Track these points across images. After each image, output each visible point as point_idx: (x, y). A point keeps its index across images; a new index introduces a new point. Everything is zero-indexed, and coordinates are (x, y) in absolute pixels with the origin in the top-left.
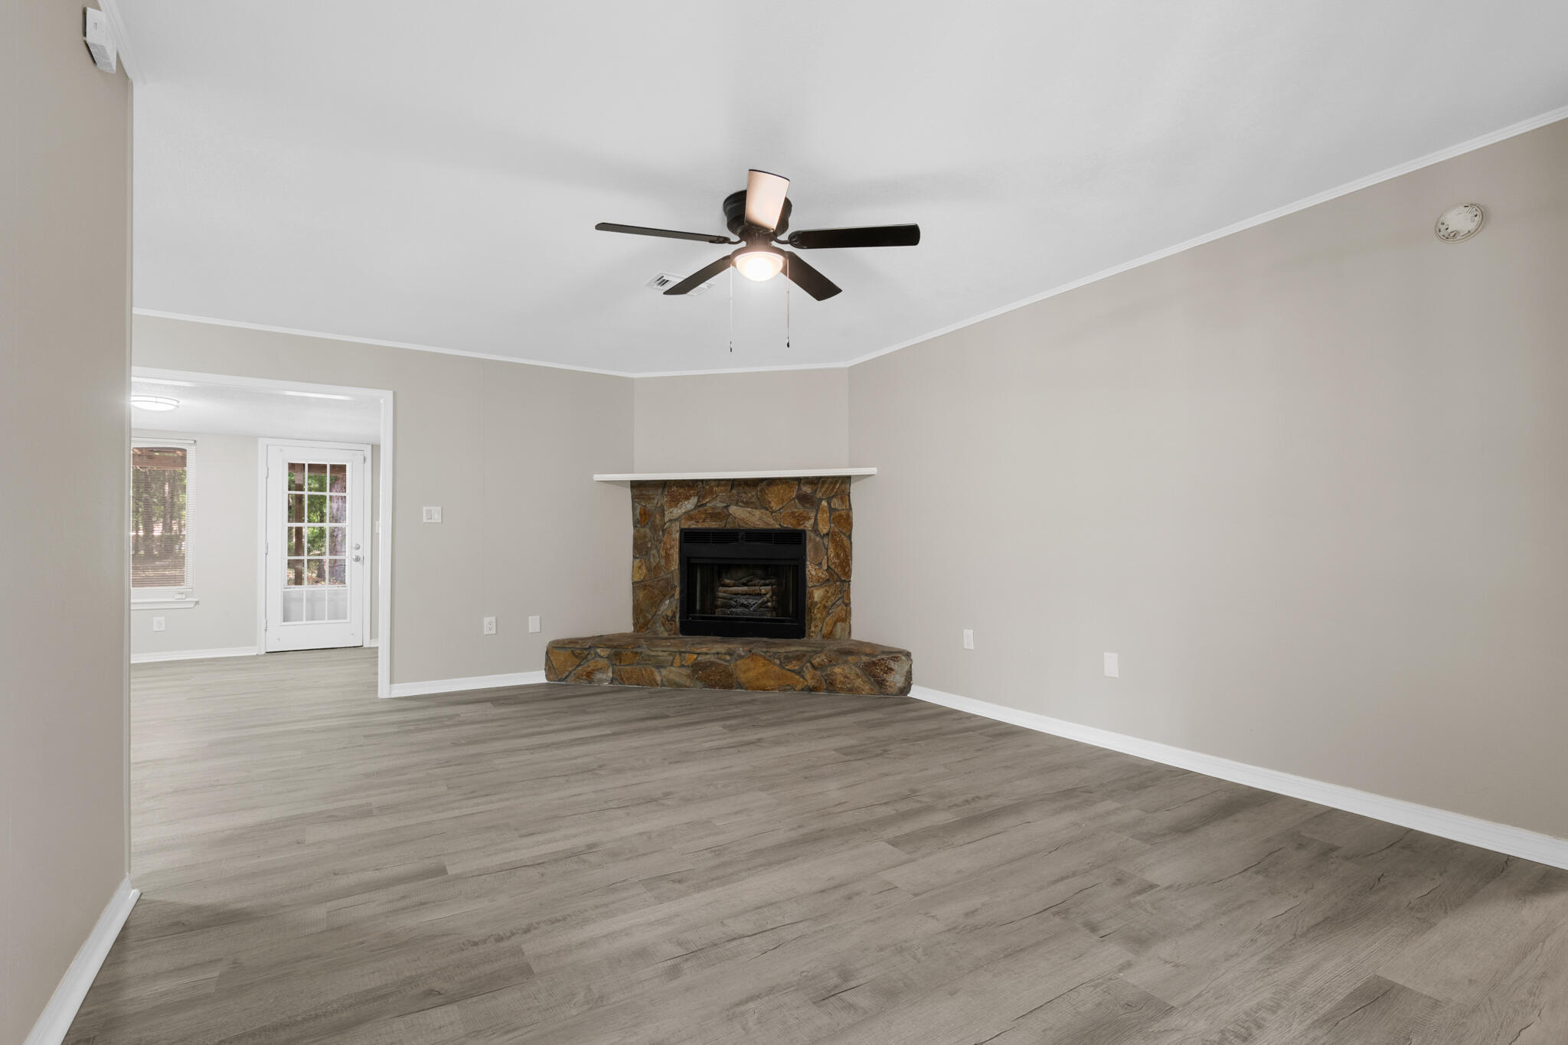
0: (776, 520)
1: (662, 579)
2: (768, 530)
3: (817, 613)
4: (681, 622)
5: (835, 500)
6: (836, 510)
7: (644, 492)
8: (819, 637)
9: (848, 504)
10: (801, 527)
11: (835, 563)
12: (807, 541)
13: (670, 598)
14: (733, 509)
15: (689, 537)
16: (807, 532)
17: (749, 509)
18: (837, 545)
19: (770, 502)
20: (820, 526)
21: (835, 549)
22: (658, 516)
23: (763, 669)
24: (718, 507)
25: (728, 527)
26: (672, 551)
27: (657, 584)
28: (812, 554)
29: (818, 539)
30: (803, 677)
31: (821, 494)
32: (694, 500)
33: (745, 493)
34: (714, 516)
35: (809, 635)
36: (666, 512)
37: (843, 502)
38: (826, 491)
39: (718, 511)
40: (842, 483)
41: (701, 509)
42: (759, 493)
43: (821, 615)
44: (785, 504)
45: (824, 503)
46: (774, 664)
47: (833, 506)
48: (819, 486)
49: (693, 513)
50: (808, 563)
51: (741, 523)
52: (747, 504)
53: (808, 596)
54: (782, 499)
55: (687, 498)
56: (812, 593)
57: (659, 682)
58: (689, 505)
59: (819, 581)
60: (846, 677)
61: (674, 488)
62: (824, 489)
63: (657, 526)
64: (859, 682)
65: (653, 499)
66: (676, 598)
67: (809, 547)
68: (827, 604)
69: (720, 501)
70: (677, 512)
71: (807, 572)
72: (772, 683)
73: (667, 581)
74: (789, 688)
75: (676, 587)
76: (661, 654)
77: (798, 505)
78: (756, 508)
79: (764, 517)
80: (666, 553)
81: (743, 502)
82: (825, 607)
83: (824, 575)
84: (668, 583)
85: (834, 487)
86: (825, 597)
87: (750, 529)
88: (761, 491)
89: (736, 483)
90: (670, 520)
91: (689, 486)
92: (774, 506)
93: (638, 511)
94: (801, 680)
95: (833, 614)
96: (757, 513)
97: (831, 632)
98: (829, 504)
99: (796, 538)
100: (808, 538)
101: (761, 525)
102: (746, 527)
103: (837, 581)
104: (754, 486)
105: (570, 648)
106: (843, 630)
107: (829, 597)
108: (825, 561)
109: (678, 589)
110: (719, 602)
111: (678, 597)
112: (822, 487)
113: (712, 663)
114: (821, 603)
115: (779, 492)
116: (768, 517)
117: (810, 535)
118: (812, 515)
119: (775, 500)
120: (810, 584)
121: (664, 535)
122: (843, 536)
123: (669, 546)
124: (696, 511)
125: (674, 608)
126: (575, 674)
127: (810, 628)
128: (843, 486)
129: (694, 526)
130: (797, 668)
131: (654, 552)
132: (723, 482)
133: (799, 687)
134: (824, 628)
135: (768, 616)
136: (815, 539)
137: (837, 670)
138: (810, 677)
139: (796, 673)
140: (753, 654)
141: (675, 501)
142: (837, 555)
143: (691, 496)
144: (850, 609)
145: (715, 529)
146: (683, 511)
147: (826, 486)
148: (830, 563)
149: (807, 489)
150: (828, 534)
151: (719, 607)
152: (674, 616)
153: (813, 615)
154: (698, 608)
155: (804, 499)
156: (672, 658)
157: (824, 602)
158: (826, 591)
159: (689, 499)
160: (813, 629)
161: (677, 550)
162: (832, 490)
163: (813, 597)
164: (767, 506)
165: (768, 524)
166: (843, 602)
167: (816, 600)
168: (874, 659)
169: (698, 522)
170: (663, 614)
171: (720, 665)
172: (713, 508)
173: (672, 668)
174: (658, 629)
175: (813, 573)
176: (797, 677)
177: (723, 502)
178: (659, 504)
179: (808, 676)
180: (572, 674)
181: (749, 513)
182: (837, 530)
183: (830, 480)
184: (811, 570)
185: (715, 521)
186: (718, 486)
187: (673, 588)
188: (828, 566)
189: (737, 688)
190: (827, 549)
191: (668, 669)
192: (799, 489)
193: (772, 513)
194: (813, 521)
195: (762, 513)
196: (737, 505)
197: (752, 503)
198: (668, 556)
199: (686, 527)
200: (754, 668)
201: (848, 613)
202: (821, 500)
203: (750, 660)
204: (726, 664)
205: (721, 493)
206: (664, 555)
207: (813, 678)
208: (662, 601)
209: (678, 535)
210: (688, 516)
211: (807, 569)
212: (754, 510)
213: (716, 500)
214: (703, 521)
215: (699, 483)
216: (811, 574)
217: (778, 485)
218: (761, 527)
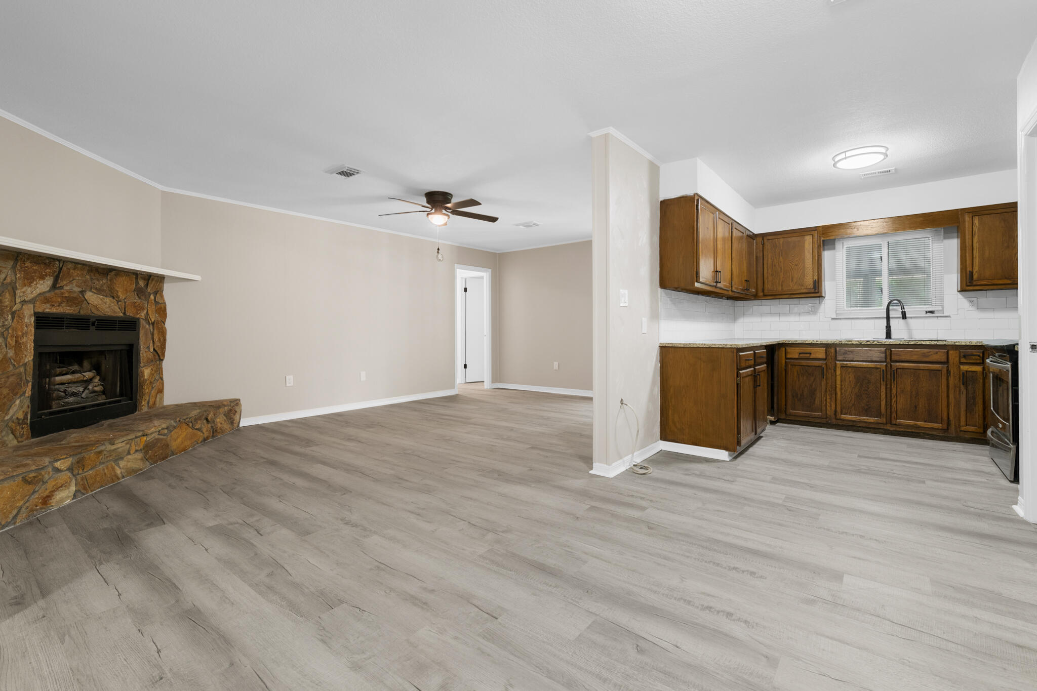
1: (12, 375)
2: (114, 317)
4: (32, 424)
5: (157, 295)
6: (157, 303)
8: (148, 408)
9: (163, 299)
10: (138, 316)
11: (158, 346)
12: (141, 328)
13: (21, 396)
14: (89, 295)
15: (43, 322)
16: (141, 320)
17: (102, 297)
18: (159, 332)
19: (117, 292)
20: (150, 316)
21: (158, 335)
22: (7, 296)
24: (75, 292)
25: (82, 312)
26: (24, 340)
27: (6, 382)
28: (143, 339)
29: (147, 326)
31: (149, 290)
33: (98, 280)
34: (71, 300)
35: (140, 409)
36: (18, 292)
37: (160, 297)
38: (153, 287)
39: (75, 295)
40: (159, 282)
41: (58, 291)
42: (109, 282)
44: (127, 294)
45: (152, 297)
46: (190, 427)
47: (156, 300)
49: (49, 295)
50: (142, 347)
51: (94, 310)
52: (97, 291)
53: (141, 375)
54: (126, 290)
55: (42, 277)
56: (143, 373)
57: (120, 475)
58: (44, 286)
59: (148, 362)
61: (28, 264)
62: (152, 285)
63: (7, 307)
64: (226, 425)
66: (27, 395)
67: (142, 333)
69: (76, 286)
70: (31, 292)
71: (141, 354)
72: (189, 442)
73: (19, 375)
75: (28, 382)
77: (136, 297)
78: (106, 296)
79: (112, 305)
80: (16, 341)
81: (96, 289)
82: (152, 382)
83: (150, 356)
84: (21, 379)
85: (156, 284)
86: (152, 374)
87: (101, 316)
88: (110, 281)
89: (91, 268)
90: (22, 302)
91: (45, 264)
92: (120, 296)
94: (202, 434)
95: (156, 387)
96: (108, 300)
98: (155, 298)
99: (132, 325)
100: (141, 326)
101: (109, 313)
102: (99, 313)
103: (158, 360)
104: (103, 274)
105: (17, 476)
106: (160, 399)
108: (151, 344)
110: (54, 395)
111: (30, 393)
112: (151, 283)
113: (158, 440)
114: (149, 380)
115: (123, 284)
116: (115, 305)
117: (142, 322)
118: (145, 306)
119: (121, 290)
120: (143, 365)
121: (13, 318)
122: (163, 325)
123: (20, 334)
125: (25, 408)
126: (27, 508)
127: (142, 402)
129: (47, 310)
130: (200, 426)
132: (79, 266)
133: (201, 440)
134: (150, 400)
135: (102, 399)
139: (200, 430)
141: (29, 280)
142: (159, 340)
143: (46, 275)
144: (164, 382)
145: (68, 314)
146: (38, 292)
147: (153, 282)
148: (155, 346)
149: (140, 284)
150: (153, 323)
152: (25, 418)
153: (145, 390)
155: (139, 292)
156: (128, 446)
157: (151, 379)
158: (152, 369)
159: (44, 279)
160: (145, 402)
161: (33, 338)
162: (156, 287)
163: (144, 376)
164: (115, 295)
165: (114, 312)
166: (160, 376)
167: (146, 377)
168: (230, 407)
169: (53, 305)
170: (14, 417)
171: (162, 439)
172: (71, 292)
173: (129, 457)
174: (6, 438)
175: (145, 355)
177: (80, 287)
178: (8, 280)
180: (23, 510)
181: (101, 300)
182: (159, 320)
183: (155, 278)
184: (143, 352)
185: (69, 306)
186: (74, 269)
187: (25, 383)
188: (155, 349)
189: (170, 456)
190: (153, 335)
191: (125, 459)
192: (136, 283)
193: (118, 301)
194: (145, 311)
195: (111, 301)
196: (90, 291)
197: (103, 290)
198: (18, 346)
199: (40, 311)
200: (181, 434)
201: (163, 385)
202: (150, 294)
203: (179, 428)
204: (164, 437)
205: (78, 277)
206: (13, 343)
207: (208, 430)
208: (12, 401)
209: (33, 319)
210: (43, 298)
211: (141, 352)
212: (105, 298)
213: (72, 283)
214: (59, 306)
215: (57, 262)
216: (143, 356)
217: (123, 277)
218: (109, 314)
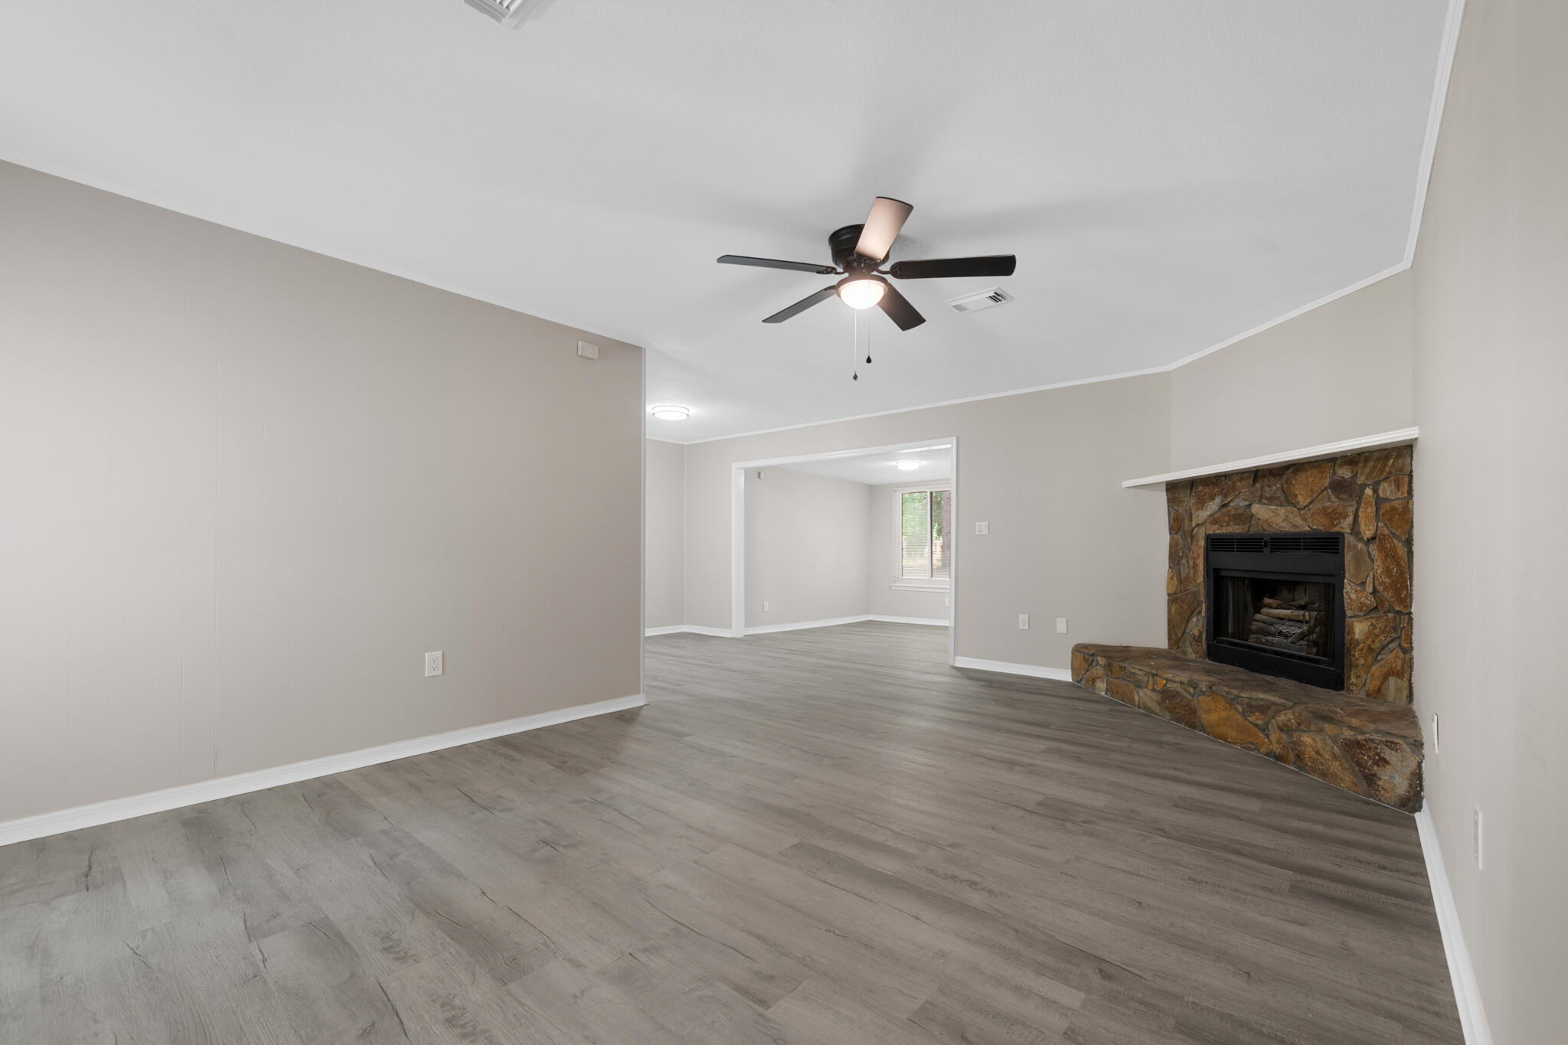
0: (1305, 520)
1: (1190, 593)
2: (1295, 533)
3: (1358, 657)
4: (1208, 646)
5: (1384, 485)
6: (1386, 500)
7: (1176, 495)
8: (1363, 695)
9: (1406, 488)
10: (1336, 529)
11: (1384, 583)
12: (1346, 550)
13: (1199, 615)
14: (1256, 508)
15: (1215, 544)
16: (1347, 536)
17: (1273, 507)
18: (1387, 556)
19: (1296, 496)
20: (1363, 527)
21: (1384, 561)
22: (1186, 522)
23: (1224, 714)
24: (1241, 507)
25: (1253, 531)
26: (1199, 560)
27: (1186, 598)
28: (1352, 567)
29: (1360, 546)
30: (1268, 736)
31: (1363, 478)
32: (1218, 500)
33: (1269, 486)
34: (1238, 518)
35: (1349, 689)
36: (1193, 516)
37: (1398, 487)
38: (1371, 472)
39: (1240, 511)
40: (1398, 456)
41: (1224, 510)
42: (1283, 483)
43: (1365, 659)
44: (1315, 495)
45: (1368, 491)
46: (1236, 709)
47: (1381, 495)
48: (1361, 465)
49: (1217, 515)
50: (1346, 581)
51: (1266, 527)
52: (1271, 500)
53: (1347, 630)
54: (1312, 490)
55: (1212, 498)
56: (1352, 626)
57: (1137, 703)
58: (1213, 506)
59: (1361, 610)
60: (1317, 753)
61: (1200, 488)
62: (1367, 470)
63: (1187, 532)
64: (1335, 767)
65: (1184, 501)
66: (1202, 615)
67: (1348, 557)
68: (1373, 646)
69: (1243, 499)
70: (1202, 515)
71: (1345, 594)
72: (1234, 734)
73: (1195, 595)
74: (1253, 747)
75: (1202, 602)
76: (1139, 672)
77: (1333, 497)
78: (1281, 505)
79: (1291, 516)
80: (1194, 563)
81: (1266, 498)
82: (1370, 649)
83: (1370, 601)
84: (1196, 599)
85: (1385, 465)
86: (1371, 634)
87: (1275, 533)
88: (1286, 483)
89: (1260, 474)
90: (1197, 525)
91: (1213, 484)
92: (1302, 500)
93: (1172, 516)
94: (1266, 740)
95: (1382, 662)
96: (1282, 511)
97: (1379, 690)
98: (1375, 491)
99: (1331, 544)
100: (1346, 544)
101: (1287, 528)
102: (1272, 530)
103: (1389, 611)
104: (1279, 475)
105: (1083, 652)
106: (1399, 689)
107: (1377, 636)
108: (1370, 580)
109: (1204, 605)
110: (1254, 626)
111: (1206, 615)
112: (1364, 467)
113: (1178, 694)
114: (1365, 643)
115: (1308, 481)
116: (1296, 516)
117: (1350, 539)
118: (1351, 510)
119: (1303, 492)
120: (1349, 613)
121: (1192, 542)
122: (1396, 542)
123: (1196, 555)
124: (1220, 513)
125: (1201, 627)
127: (1349, 677)
128: (1400, 461)
129: (1218, 532)
130: (1260, 722)
131: (1184, 561)
132: (1245, 475)
133: (1264, 749)
134: (1368, 681)
135: (1303, 653)
136: (1355, 547)
137: (1306, 739)
138: (1275, 741)
139: (1260, 729)
140: (1214, 692)
141: (1201, 503)
142: (1388, 571)
143: (1215, 495)
144: (1411, 659)
145: (1239, 534)
146: (1209, 513)
147: (1372, 463)
148: (1376, 583)
149: (1344, 473)
150: (1374, 538)
151: (1254, 633)
152: (1202, 637)
153: (1353, 659)
154: (1230, 630)
155: (1340, 487)
156: (1146, 678)
157: (1368, 642)
158: (1372, 625)
159: (1214, 499)
160: (1353, 680)
161: (1203, 560)
162: (1382, 470)
163: (1354, 633)
164: (1293, 501)
165: (1295, 526)
166: (1400, 645)
167: (1357, 637)
168: (1359, 737)
169: (1222, 526)
170: (1192, 634)
171: (1184, 697)
172: (1235, 508)
173: (1146, 690)
174: (1187, 648)
175: (1353, 596)
176: (1261, 735)
177: (1246, 500)
178: (1188, 507)
179: (1273, 737)
180: (1084, 678)
181: (1273, 512)
182: (1386, 532)
183: (1376, 454)
184: (1352, 594)
185: (1237, 525)
186: (1241, 479)
187: (1199, 604)
188: (1374, 587)
189: (1201, 731)
190: (1373, 562)
192: (1334, 473)
193: (1300, 510)
194: (1350, 519)
195: (1287, 511)
196: (1260, 502)
197: (1277, 498)
198: (1195, 566)
199: (1211, 532)
200: (1215, 710)
201: (1409, 665)
202: (1364, 486)
203: (1210, 698)
204: (1190, 698)
205: (1244, 488)
206: (1192, 565)
207: (1278, 742)
208: (1191, 617)
209: (1203, 542)
210: (1214, 519)
211: (1345, 590)
212: (1279, 508)
213: (1239, 498)
214: (1227, 525)
215: (1223, 478)
216: (1350, 598)
217: (1308, 471)
218: (1287, 530)
